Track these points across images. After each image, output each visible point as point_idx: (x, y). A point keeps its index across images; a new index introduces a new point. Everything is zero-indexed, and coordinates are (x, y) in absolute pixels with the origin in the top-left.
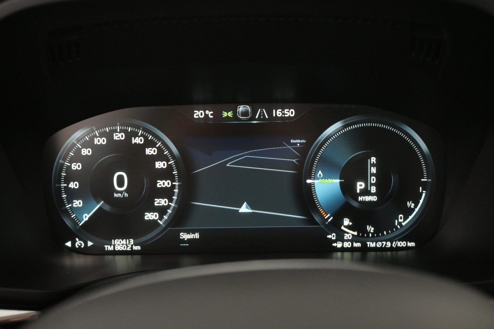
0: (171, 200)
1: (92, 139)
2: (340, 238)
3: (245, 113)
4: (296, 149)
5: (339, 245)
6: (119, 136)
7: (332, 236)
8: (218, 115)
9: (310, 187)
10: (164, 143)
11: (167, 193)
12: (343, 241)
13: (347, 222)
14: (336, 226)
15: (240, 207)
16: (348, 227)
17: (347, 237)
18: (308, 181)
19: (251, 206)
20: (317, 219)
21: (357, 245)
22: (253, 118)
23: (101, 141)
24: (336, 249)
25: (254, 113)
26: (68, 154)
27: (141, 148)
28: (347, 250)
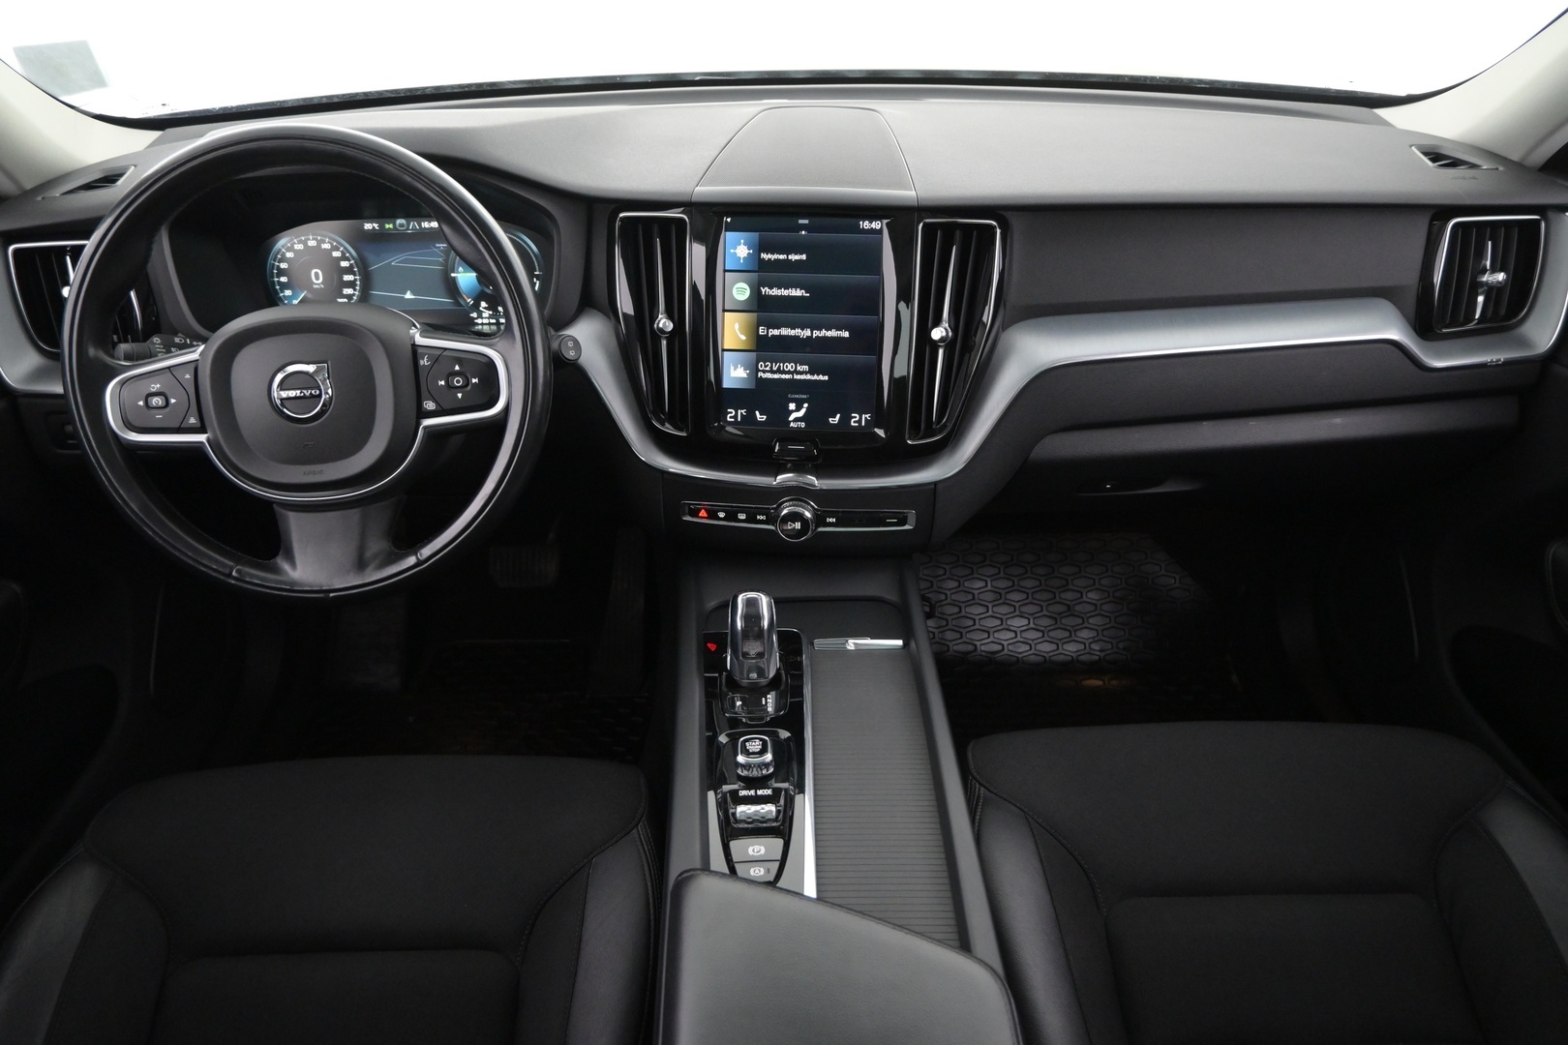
0: (355, 290)
1: (292, 245)
2: (480, 316)
3: (402, 225)
4: (441, 251)
5: (479, 321)
6: (312, 243)
7: (474, 315)
8: (382, 226)
9: (454, 279)
10: (345, 248)
11: (351, 284)
12: (482, 318)
13: (483, 304)
14: (476, 307)
15: (405, 294)
16: (485, 308)
17: (484, 315)
18: (453, 275)
19: (413, 293)
20: (462, 302)
21: (494, 321)
22: (408, 229)
23: (299, 247)
24: (477, 324)
25: (408, 225)
26: (276, 257)
27: (329, 252)
28: (486, 324)
